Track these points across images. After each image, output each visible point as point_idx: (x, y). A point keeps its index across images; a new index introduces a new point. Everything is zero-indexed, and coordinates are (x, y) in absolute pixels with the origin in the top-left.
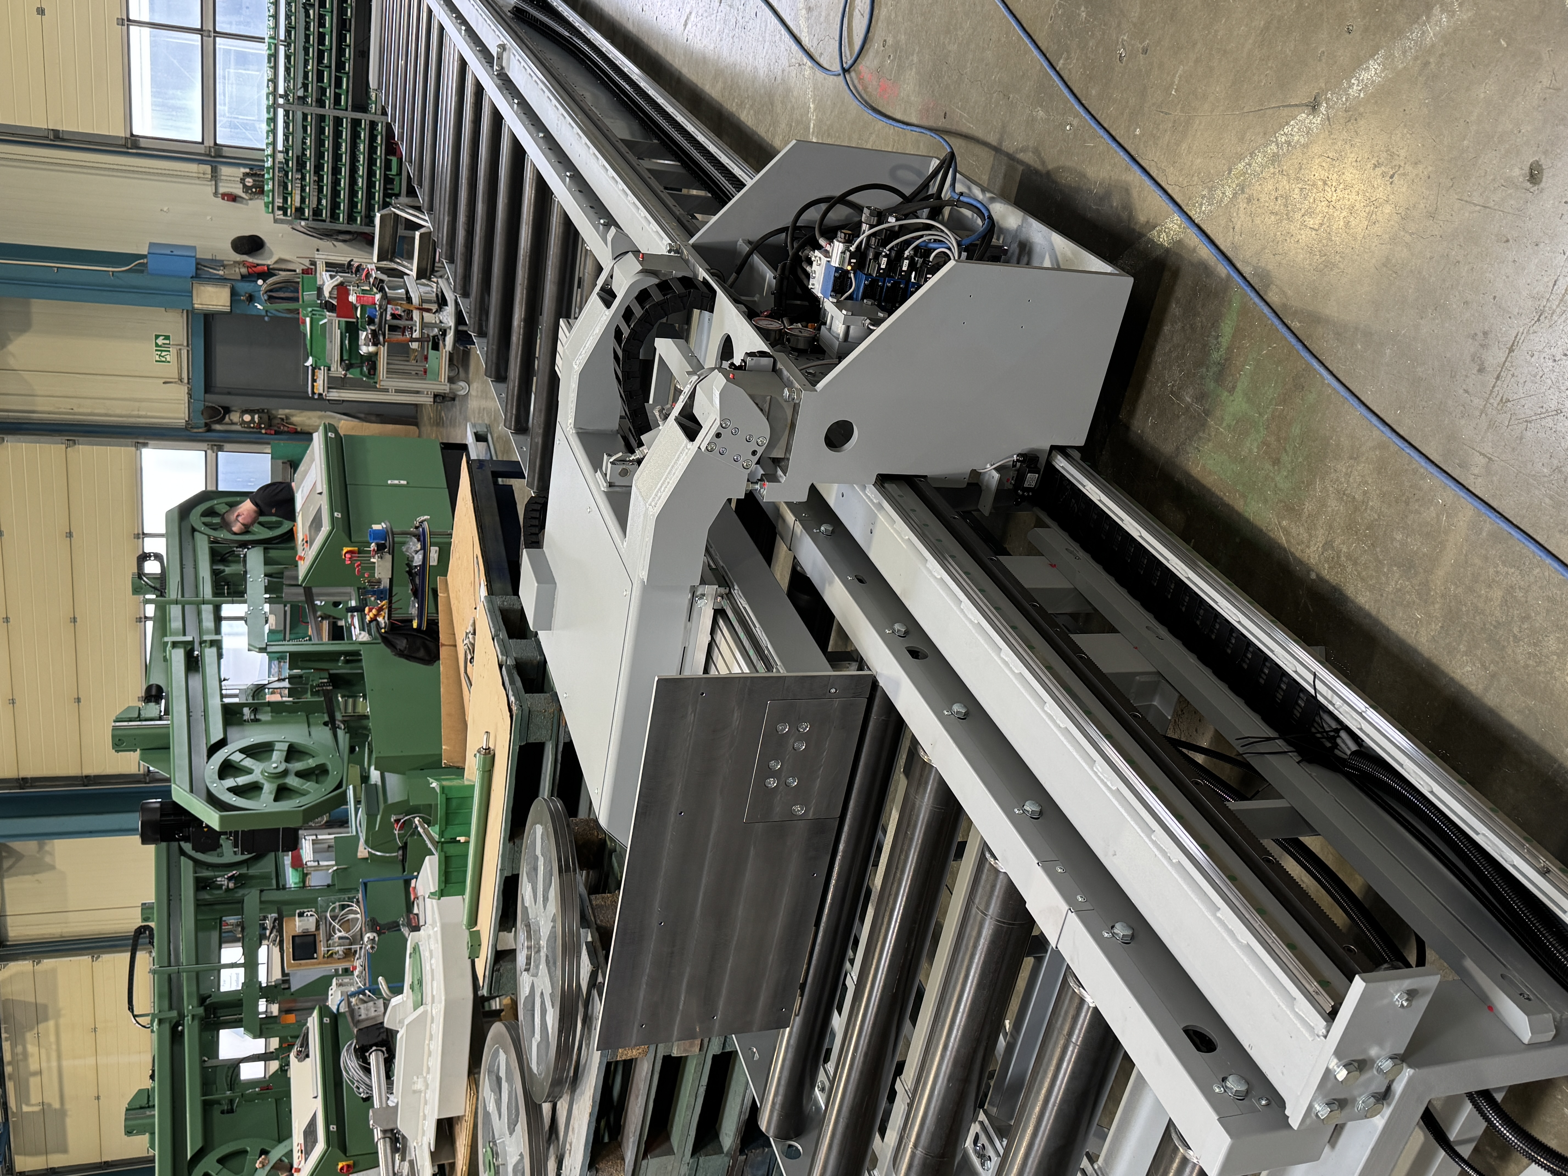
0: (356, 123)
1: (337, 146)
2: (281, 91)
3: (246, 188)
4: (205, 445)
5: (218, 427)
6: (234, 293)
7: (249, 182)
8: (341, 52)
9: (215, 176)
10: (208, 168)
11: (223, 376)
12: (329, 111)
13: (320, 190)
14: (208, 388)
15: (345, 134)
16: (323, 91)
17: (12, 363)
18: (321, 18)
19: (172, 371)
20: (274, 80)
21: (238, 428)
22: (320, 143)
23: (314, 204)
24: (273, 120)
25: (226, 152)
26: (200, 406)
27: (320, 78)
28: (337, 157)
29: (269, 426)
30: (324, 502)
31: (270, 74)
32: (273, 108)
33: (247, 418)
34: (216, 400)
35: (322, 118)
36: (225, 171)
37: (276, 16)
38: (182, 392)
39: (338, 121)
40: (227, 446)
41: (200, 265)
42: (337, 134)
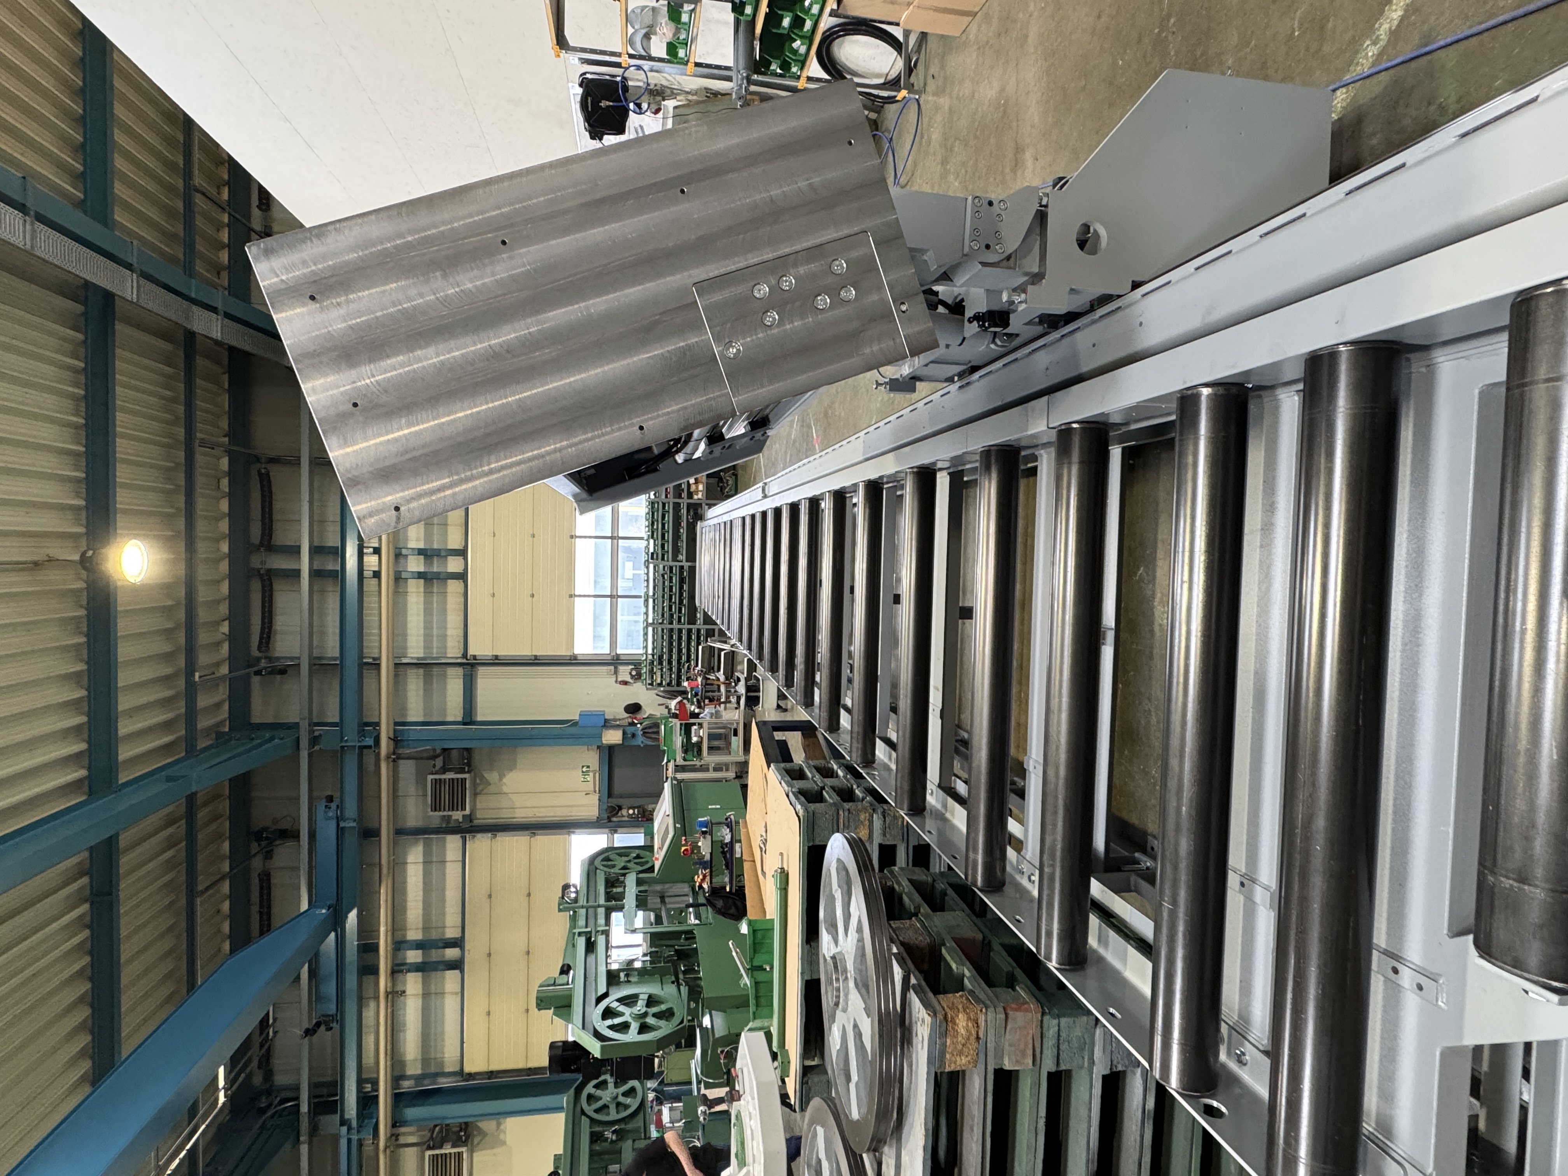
0: (690, 631)
1: (680, 644)
2: (650, 621)
3: (632, 677)
4: (607, 830)
5: (614, 819)
6: (624, 733)
7: (634, 673)
8: (681, 594)
9: (616, 672)
10: (612, 668)
11: (617, 789)
12: (675, 626)
13: (671, 669)
14: (610, 795)
15: (684, 638)
16: (672, 616)
17: (505, 789)
18: (671, 578)
19: (590, 786)
20: (646, 613)
21: (626, 819)
22: (671, 644)
23: (668, 680)
24: (646, 634)
25: (622, 657)
26: (605, 807)
27: (670, 609)
28: (680, 651)
29: (643, 816)
30: (670, 820)
31: (644, 610)
32: (646, 628)
33: (631, 812)
34: (614, 802)
35: (671, 630)
36: (621, 668)
37: (648, 581)
38: (594, 799)
39: (680, 631)
40: (620, 830)
41: (606, 721)
42: (680, 638)
